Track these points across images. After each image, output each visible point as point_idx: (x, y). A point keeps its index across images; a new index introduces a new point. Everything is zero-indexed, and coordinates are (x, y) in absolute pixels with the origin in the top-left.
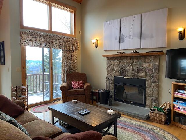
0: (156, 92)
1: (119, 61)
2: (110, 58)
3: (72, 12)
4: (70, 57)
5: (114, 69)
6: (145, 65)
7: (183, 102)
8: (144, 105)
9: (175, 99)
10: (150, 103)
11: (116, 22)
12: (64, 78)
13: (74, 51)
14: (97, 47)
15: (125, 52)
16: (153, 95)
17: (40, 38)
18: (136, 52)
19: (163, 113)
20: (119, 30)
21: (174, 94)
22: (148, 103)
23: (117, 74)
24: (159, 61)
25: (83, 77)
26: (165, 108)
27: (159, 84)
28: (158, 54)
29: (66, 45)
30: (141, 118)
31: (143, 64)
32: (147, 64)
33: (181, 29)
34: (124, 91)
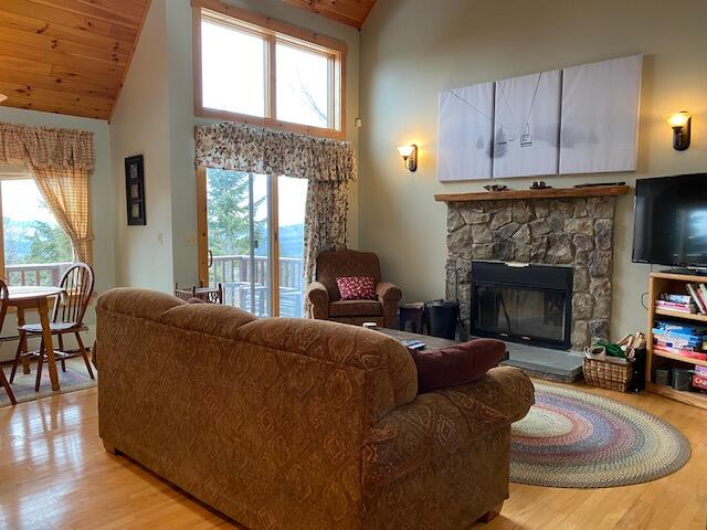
0: (601, 305)
1: (487, 215)
2: (457, 204)
3: (333, 57)
4: (330, 204)
5: (471, 238)
6: (572, 225)
7: (680, 328)
8: (565, 345)
9: (659, 320)
10: (584, 337)
11: (481, 93)
12: (311, 267)
13: (339, 182)
14: (414, 168)
15: (509, 185)
16: (592, 312)
17: (250, 145)
18: (543, 186)
19: (624, 361)
20: (490, 116)
21: (655, 305)
22: (578, 336)
23: (482, 254)
24: (612, 211)
25: (368, 265)
26: (629, 350)
27: (611, 280)
28: (612, 191)
29: (319, 165)
30: (558, 376)
31: (563, 222)
32: (578, 222)
33: (679, 120)
34: (501, 307)
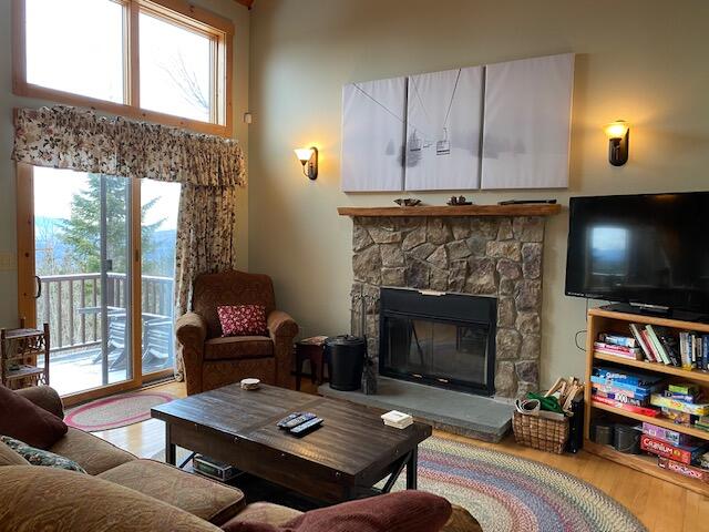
0: (530, 344)
1: (399, 233)
2: (365, 220)
3: (215, 38)
4: (211, 214)
5: (380, 260)
6: (495, 249)
7: (624, 377)
8: (489, 390)
9: (599, 366)
10: (511, 382)
11: (390, 90)
12: (185, 293)
13: (223, 188)
14: (313, 175)
15: (425, 200)
16: (519, 351)
18: (462, 202)
19: (561, 417)
20: (401, 116)
21: (594, 348)
22: (502, 380)
23: (393, 280)
24: (541, 235)
25: (260, 290)
26: (564, 399)
27: (540, 315)
28: (543, 210)
29: (195, 166)
30: (484, 434)
31: (485, 245)
32: (502, 245)
33: (617, 131)
34: (414, 340)
